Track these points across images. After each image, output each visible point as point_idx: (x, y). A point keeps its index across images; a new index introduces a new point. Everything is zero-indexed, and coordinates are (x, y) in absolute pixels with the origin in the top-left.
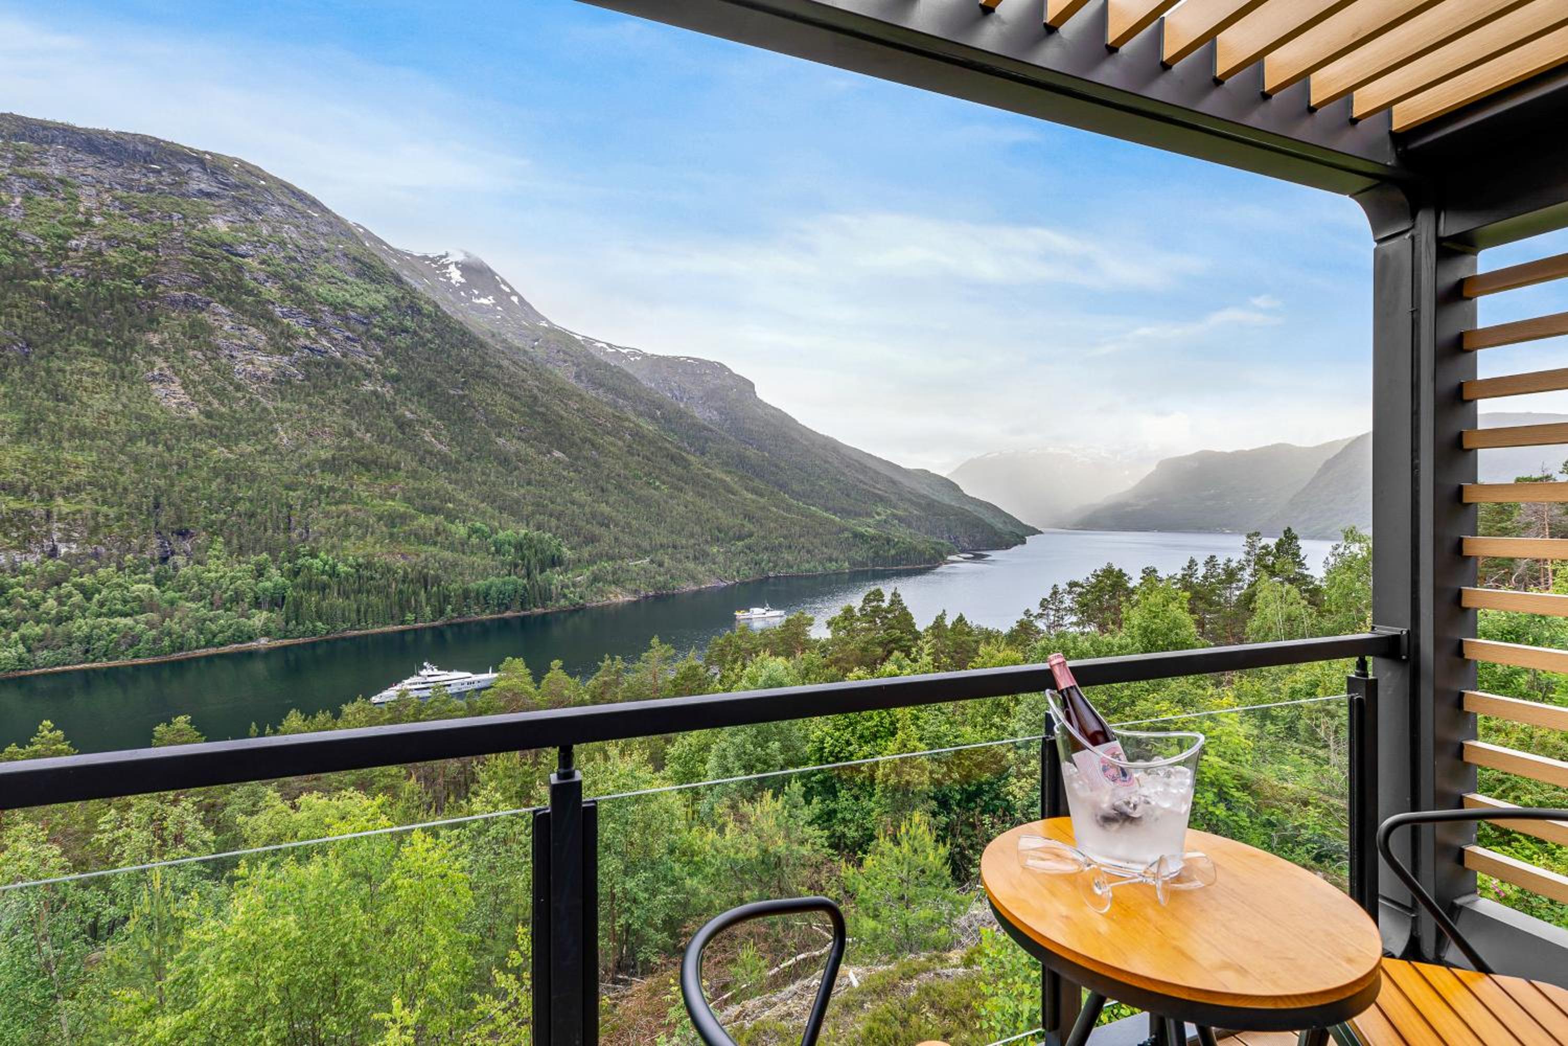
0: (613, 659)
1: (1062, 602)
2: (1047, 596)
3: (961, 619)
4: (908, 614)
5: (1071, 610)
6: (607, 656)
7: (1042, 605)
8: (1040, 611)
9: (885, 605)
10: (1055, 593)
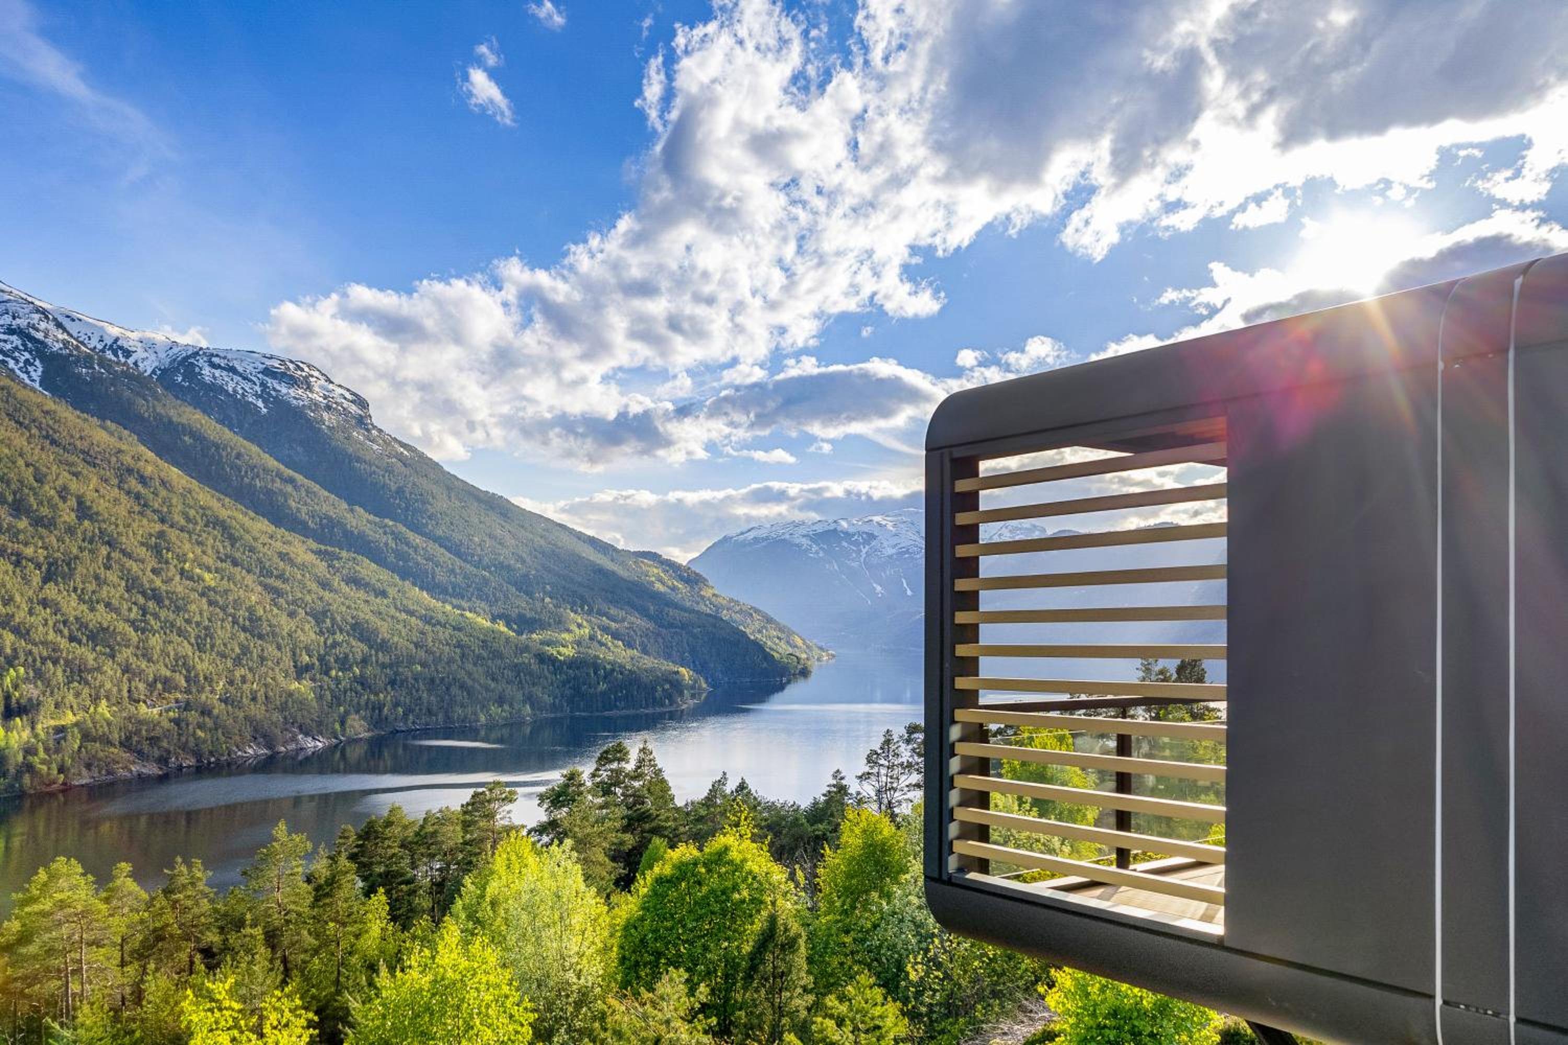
0: (190, 866)
1: (897, 755)
2: (877, 747)
3: (742, 787)
4: (663, 781)
5: (910, 765)
6: (179, 859)
7: (869, 760)
8: (867, 769)
9: (630, 766)
10: (888, 742)
